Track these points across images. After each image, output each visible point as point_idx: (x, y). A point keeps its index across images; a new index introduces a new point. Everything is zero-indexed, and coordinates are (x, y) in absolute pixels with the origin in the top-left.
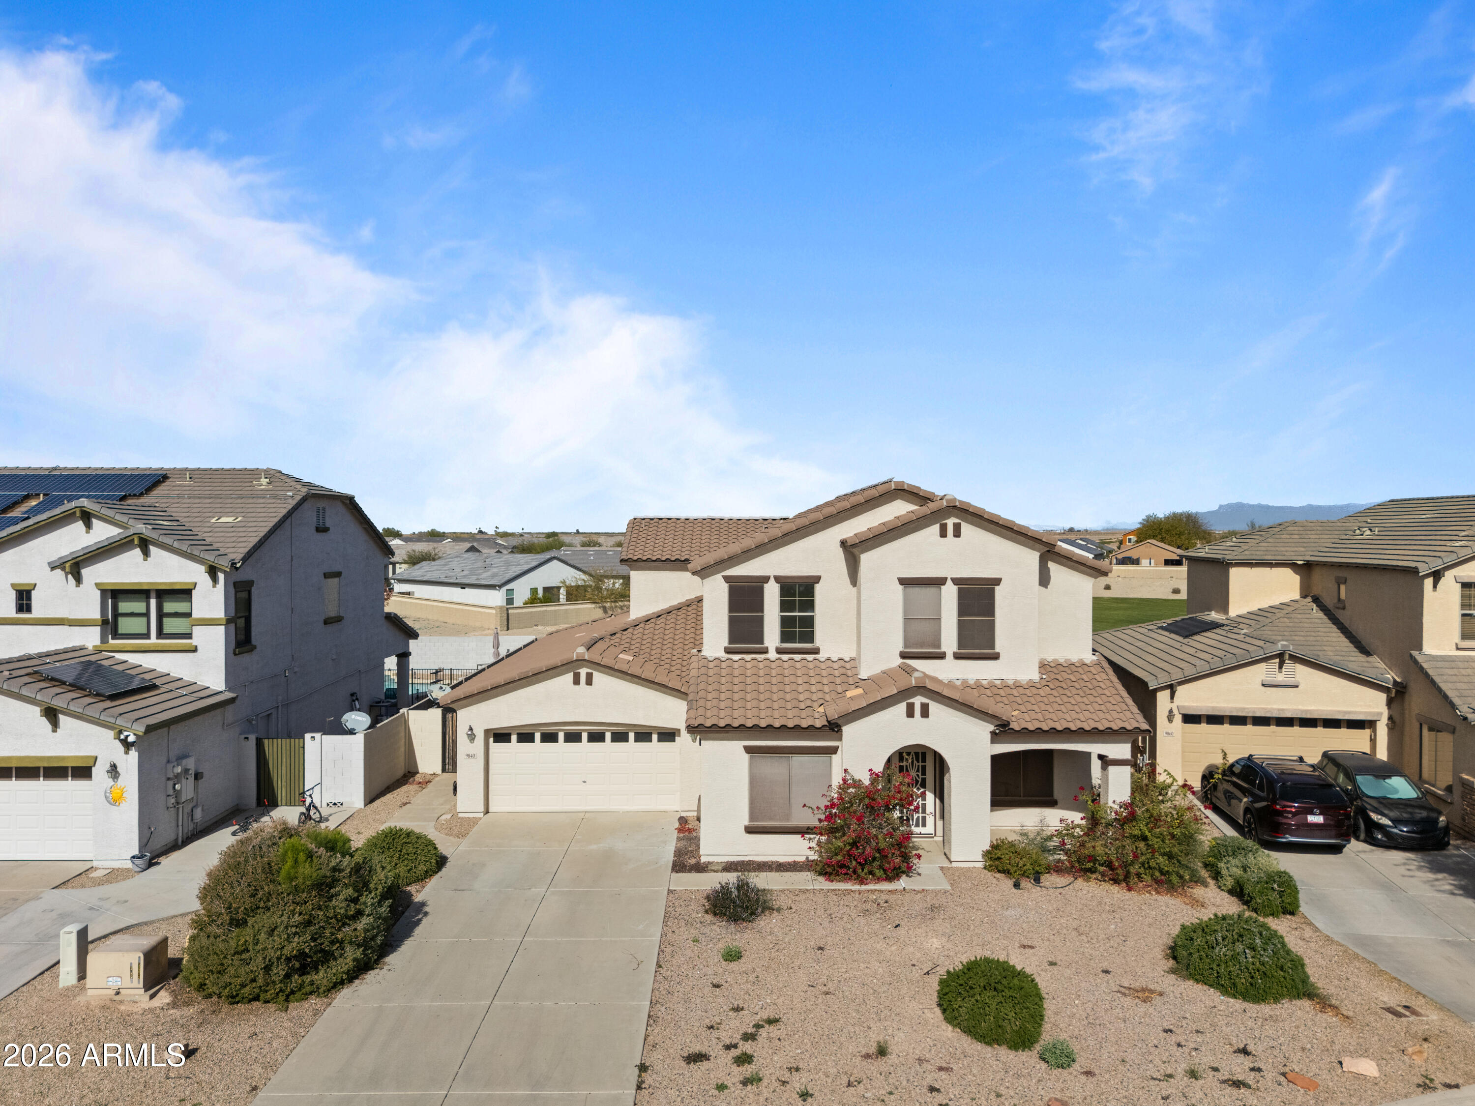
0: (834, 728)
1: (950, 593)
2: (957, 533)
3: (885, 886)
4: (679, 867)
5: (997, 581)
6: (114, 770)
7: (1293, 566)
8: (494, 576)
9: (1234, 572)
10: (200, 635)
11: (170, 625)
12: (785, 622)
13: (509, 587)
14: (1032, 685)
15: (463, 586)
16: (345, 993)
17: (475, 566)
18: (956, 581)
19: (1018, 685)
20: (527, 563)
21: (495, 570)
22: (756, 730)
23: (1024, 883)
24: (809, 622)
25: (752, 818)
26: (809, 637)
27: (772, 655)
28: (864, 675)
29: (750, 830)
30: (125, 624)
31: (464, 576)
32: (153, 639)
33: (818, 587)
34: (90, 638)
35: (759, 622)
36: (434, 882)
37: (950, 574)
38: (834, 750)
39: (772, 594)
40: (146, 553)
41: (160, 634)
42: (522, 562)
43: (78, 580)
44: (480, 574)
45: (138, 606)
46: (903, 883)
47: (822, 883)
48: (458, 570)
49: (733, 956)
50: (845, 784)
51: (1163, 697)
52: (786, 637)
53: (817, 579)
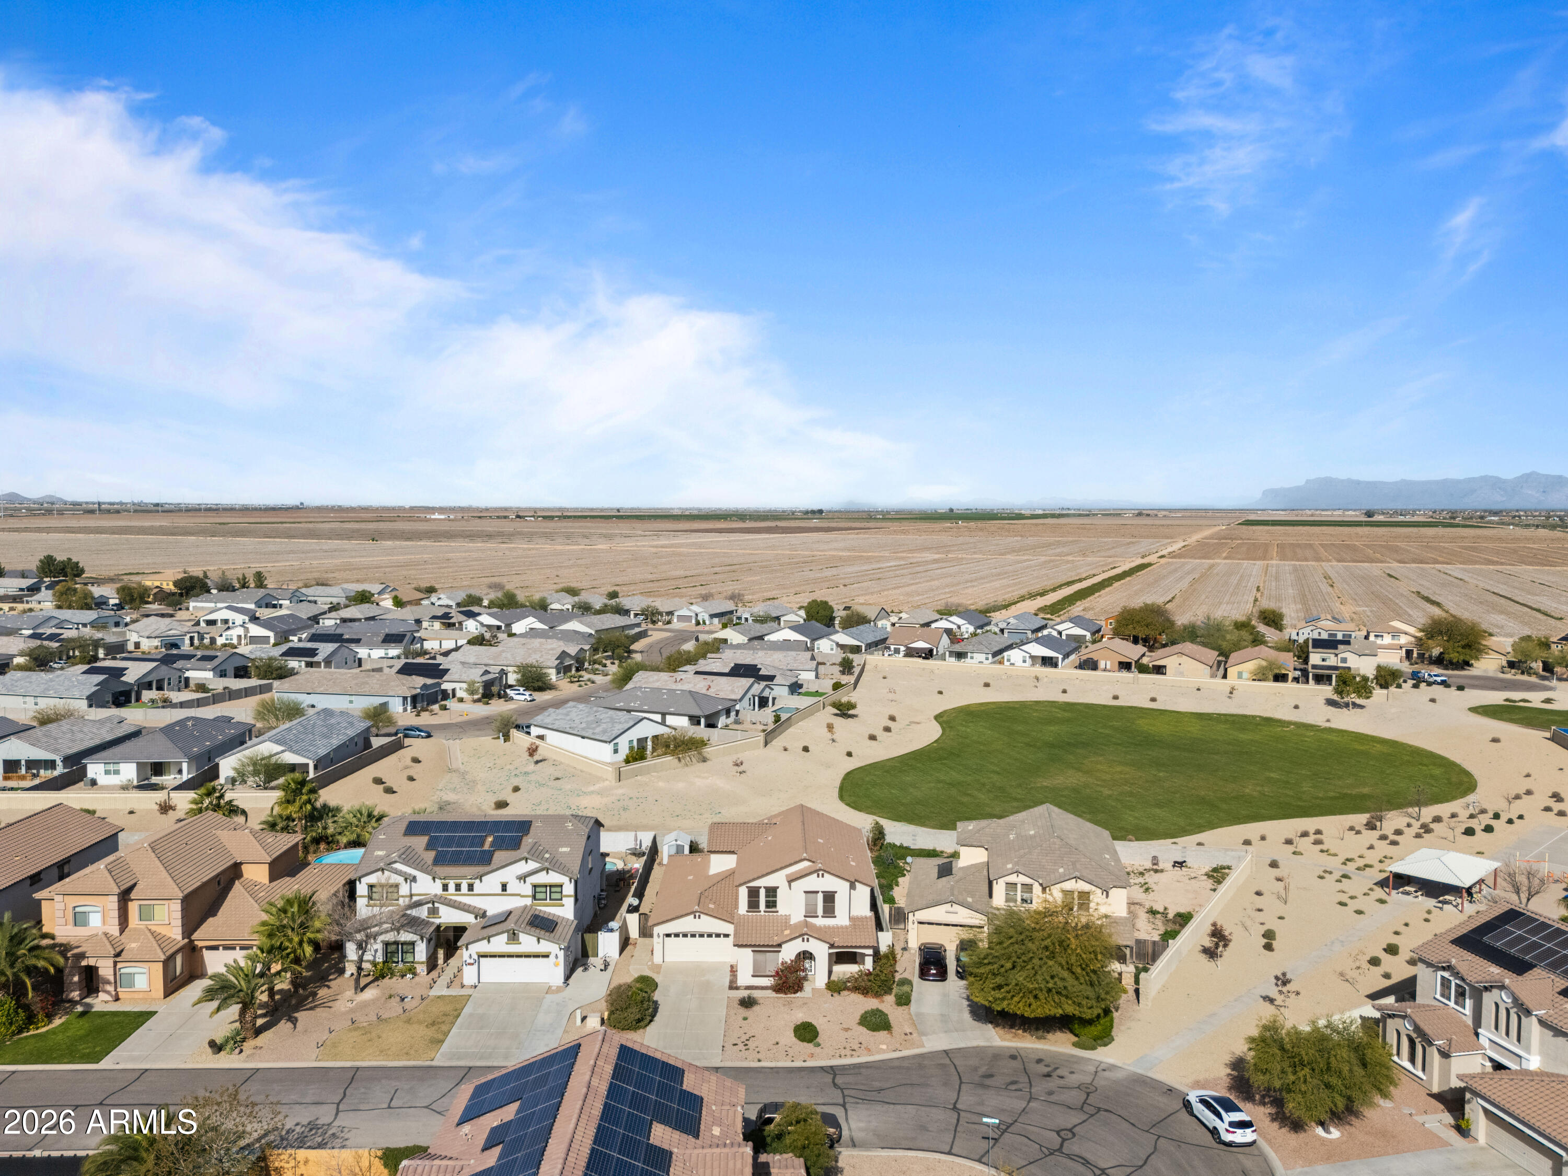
0: (780, 945)
1: (820, 897)
2: (823, 876)
3: (793, 995)
4: (731, 988)
5: (836, 892)
6: (557, 957)
7: (984, 848)
8: (604, 731)
9: (962, 849)
10: (565, 900)
11: (554, 896)
12: (767, 902)
13: (615, 741)
14: (846, 927)
15: (583, 737)
16: (648, 1028)
17: (590, 719)
18: (823, 892)
19: (842, 927)
20: (626, 722)
21: (604, 726)
22: (755, 946)
23: (835, 995)
24: (775, 902)
25: (754, 971)
26: (775, 906)
27: (762, 913)
28: (792, 923)
29: (753, 976)
30: (538, 896)
31: (583, 729)
32: (548, 900)
33: (778, 890)
34: (529, 901)
35: (758, 902)
36: (657, 992)
37: (820, 889)
38: (779, 951)
39: (762, 892)
40: (547, 873)
41: (551, 899)
42: (622, 720)
43: (525, 882)
44: (594, 729)
45: (543, 889)
46: (799, 994)
47: (774, 995)
48: (577, 721)
49: (745, 1019)
50: (782, 964)
51: (911, 915)
52: (767, 906)
53: (778, 887)
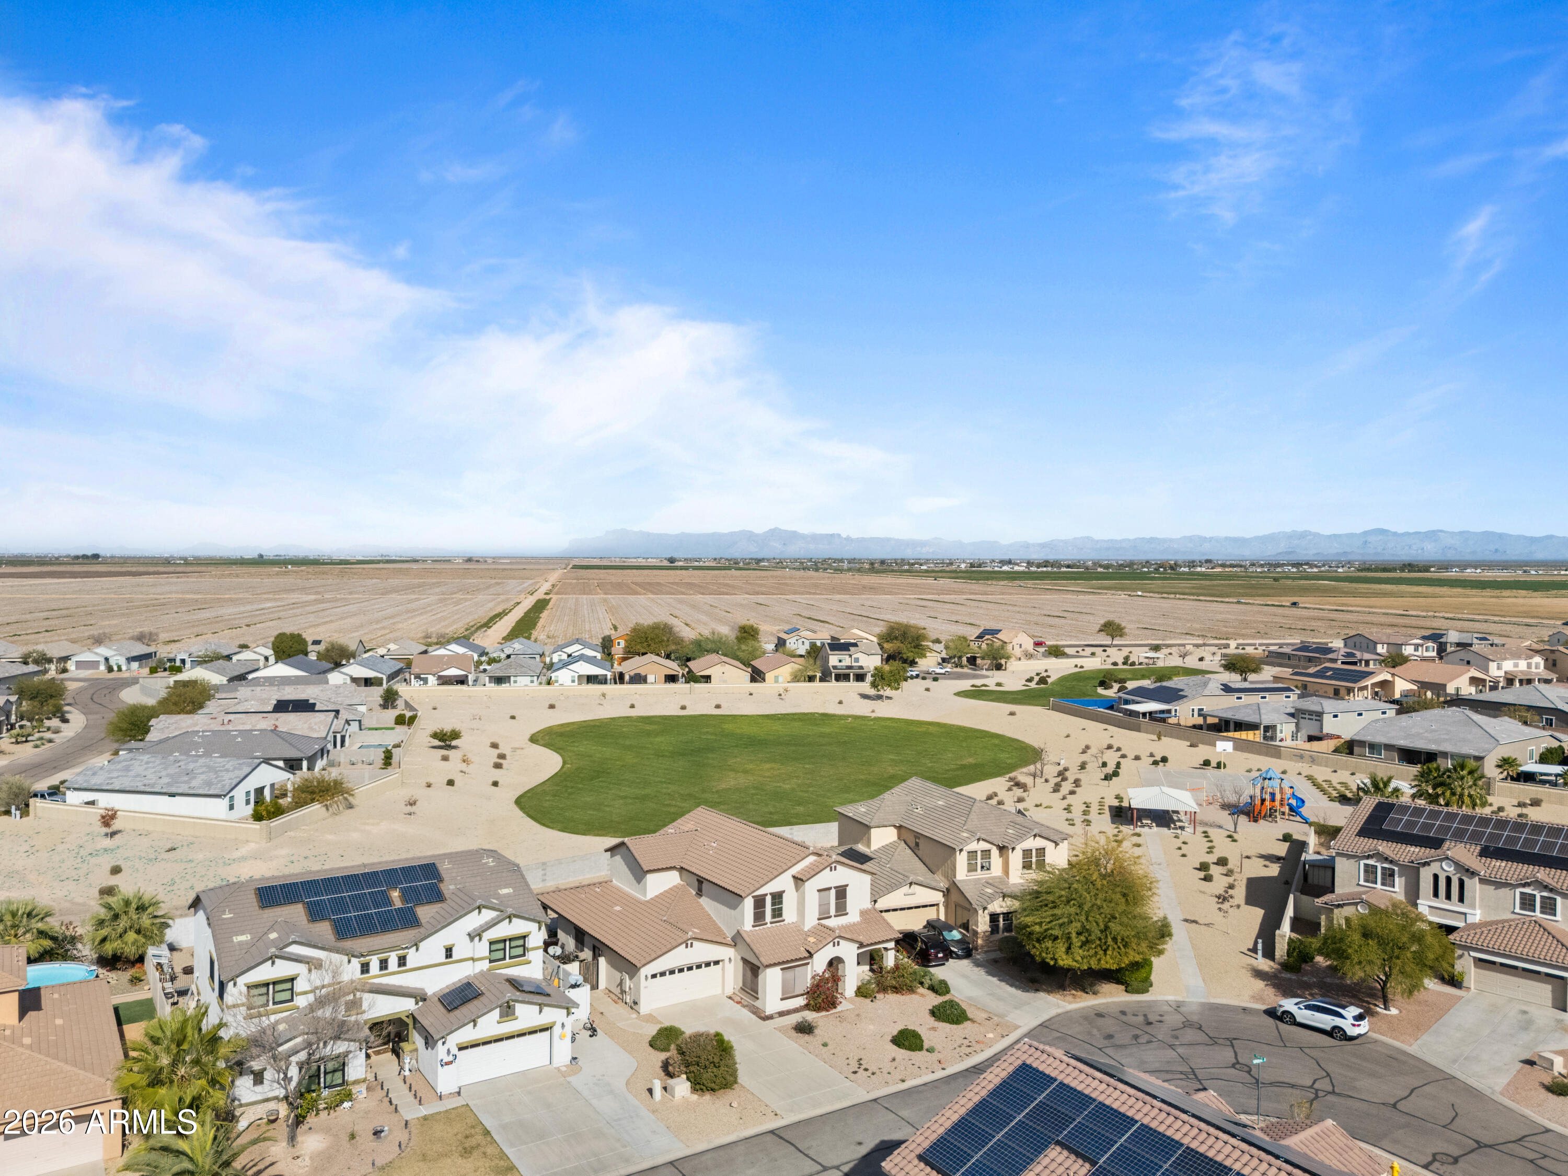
0: (809, 956)
1: (833, 892)
2: (835, 869)
3: (832, 1011)
4: (763, 1019)
5: (847, 885)
6: (563, 1025)
7: (895, 826)
8: (204, 784)
9: (873, 830)
10: (531, 954)
11: (516, 952)
12: (773, 910)
13: (230, 795)
14: (861, 923)
15: (172, 795)
17: (171, 771)
18: (835, 888)
19: (857, 922)
20: (237, 769)
22: (784, 963)
24: (781, 909)
25: (782, 994)
26: (780, 915)
27: (768, 925)
28: (807, 930)
29: (782, 999)
30: (497, 955)
32: (507, 960)
33: (784, 895)
35: (764, 912)
37: (833, 885)
38: (810, 963)
39: (769, 900)
40: (510, 922)
41: (513, 957)
43: (479, 940)
44: (184, 783)
45: (501, 946)
46: (836, 1009)
47: (816, 1014)
49: (825, 1045)
50: (812, 977)
52: (774, 916)
53: (784, 892)
